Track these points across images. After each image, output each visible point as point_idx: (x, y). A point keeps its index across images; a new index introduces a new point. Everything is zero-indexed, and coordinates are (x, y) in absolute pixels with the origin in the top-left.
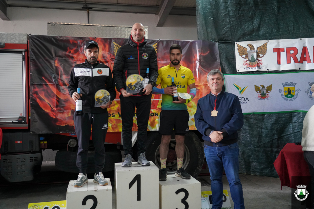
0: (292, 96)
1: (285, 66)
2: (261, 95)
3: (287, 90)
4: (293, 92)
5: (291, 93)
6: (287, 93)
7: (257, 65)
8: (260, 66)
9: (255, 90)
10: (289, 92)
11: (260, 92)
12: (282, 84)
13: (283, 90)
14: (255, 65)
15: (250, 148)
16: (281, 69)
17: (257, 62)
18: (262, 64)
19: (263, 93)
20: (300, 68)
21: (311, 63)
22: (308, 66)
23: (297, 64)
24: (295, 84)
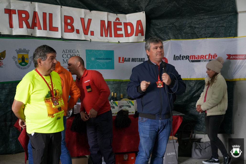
0: (26, 64)
1: (17, 31)
3: (21, 57)
4: (27, 59)
5: (24, 61)
6: (21, 61)
10: (23, 59)
12: (16, 50)
13: (17, 57)
20: (32, 34)
21: (42, 29)
22: (39, 33)
23: (28, 29)
24: (28, 51)
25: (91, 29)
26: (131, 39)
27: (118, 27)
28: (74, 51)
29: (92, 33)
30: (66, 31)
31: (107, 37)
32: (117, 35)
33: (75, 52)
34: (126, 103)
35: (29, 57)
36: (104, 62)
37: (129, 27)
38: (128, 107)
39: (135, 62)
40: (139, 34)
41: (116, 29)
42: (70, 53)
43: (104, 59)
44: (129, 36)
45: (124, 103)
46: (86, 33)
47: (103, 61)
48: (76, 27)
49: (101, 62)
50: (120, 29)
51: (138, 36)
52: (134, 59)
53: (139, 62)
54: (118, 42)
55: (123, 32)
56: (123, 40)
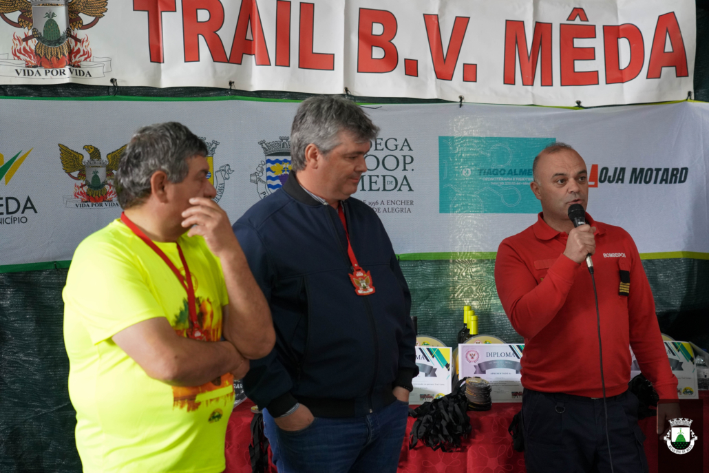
1: (177, 72)
2: (85, 189)
7: (70, 60)
8: (83, 64)
9: (61, 166)
11: (82, 175)
14: (60, 57)
15: (44, 411)
16: (165, 83)
17: (69, 46)
18: (88, 56)
19: (96, 177)
20: (231, 83)
21: (270, 65)
22: (260, 77)
23: (219, 65)
24: (214, 145)
25: (467, 55)
26: (634, 90)
27: (579, 43)
28: (391, 144)
29: (471, 73)
30: (366, 65)
31: (532, 85)
32: (571, 78)
33: (396, 146)
34: (507, 354)
35: (216, 168)
36: (513, 183)
37: (624, 45)
38: (515, 371)
39: (646, 182)
40: (665, 70)
41: (571, 54)
42: (376, 149)
43: (511, 173)
44: (621, 81)
45: (495, 354)
46: (443, 74)
47: (508, 179)
48: (404, 53)
49: (502, 183)
50: (589, 54)
51: (659, 77)
52: (642, 170)
53: (661, 183)
54: (576, 105)
55: (598, 65)
56: (600, 95)
